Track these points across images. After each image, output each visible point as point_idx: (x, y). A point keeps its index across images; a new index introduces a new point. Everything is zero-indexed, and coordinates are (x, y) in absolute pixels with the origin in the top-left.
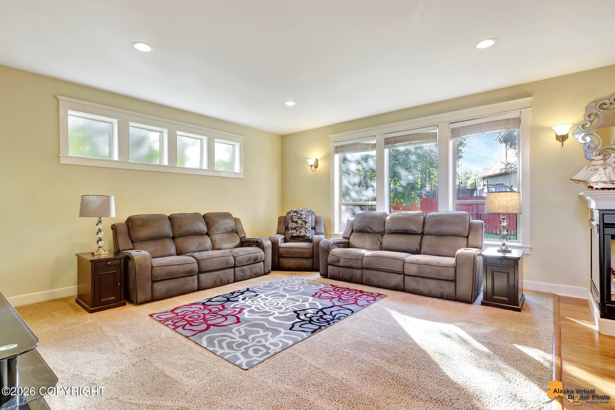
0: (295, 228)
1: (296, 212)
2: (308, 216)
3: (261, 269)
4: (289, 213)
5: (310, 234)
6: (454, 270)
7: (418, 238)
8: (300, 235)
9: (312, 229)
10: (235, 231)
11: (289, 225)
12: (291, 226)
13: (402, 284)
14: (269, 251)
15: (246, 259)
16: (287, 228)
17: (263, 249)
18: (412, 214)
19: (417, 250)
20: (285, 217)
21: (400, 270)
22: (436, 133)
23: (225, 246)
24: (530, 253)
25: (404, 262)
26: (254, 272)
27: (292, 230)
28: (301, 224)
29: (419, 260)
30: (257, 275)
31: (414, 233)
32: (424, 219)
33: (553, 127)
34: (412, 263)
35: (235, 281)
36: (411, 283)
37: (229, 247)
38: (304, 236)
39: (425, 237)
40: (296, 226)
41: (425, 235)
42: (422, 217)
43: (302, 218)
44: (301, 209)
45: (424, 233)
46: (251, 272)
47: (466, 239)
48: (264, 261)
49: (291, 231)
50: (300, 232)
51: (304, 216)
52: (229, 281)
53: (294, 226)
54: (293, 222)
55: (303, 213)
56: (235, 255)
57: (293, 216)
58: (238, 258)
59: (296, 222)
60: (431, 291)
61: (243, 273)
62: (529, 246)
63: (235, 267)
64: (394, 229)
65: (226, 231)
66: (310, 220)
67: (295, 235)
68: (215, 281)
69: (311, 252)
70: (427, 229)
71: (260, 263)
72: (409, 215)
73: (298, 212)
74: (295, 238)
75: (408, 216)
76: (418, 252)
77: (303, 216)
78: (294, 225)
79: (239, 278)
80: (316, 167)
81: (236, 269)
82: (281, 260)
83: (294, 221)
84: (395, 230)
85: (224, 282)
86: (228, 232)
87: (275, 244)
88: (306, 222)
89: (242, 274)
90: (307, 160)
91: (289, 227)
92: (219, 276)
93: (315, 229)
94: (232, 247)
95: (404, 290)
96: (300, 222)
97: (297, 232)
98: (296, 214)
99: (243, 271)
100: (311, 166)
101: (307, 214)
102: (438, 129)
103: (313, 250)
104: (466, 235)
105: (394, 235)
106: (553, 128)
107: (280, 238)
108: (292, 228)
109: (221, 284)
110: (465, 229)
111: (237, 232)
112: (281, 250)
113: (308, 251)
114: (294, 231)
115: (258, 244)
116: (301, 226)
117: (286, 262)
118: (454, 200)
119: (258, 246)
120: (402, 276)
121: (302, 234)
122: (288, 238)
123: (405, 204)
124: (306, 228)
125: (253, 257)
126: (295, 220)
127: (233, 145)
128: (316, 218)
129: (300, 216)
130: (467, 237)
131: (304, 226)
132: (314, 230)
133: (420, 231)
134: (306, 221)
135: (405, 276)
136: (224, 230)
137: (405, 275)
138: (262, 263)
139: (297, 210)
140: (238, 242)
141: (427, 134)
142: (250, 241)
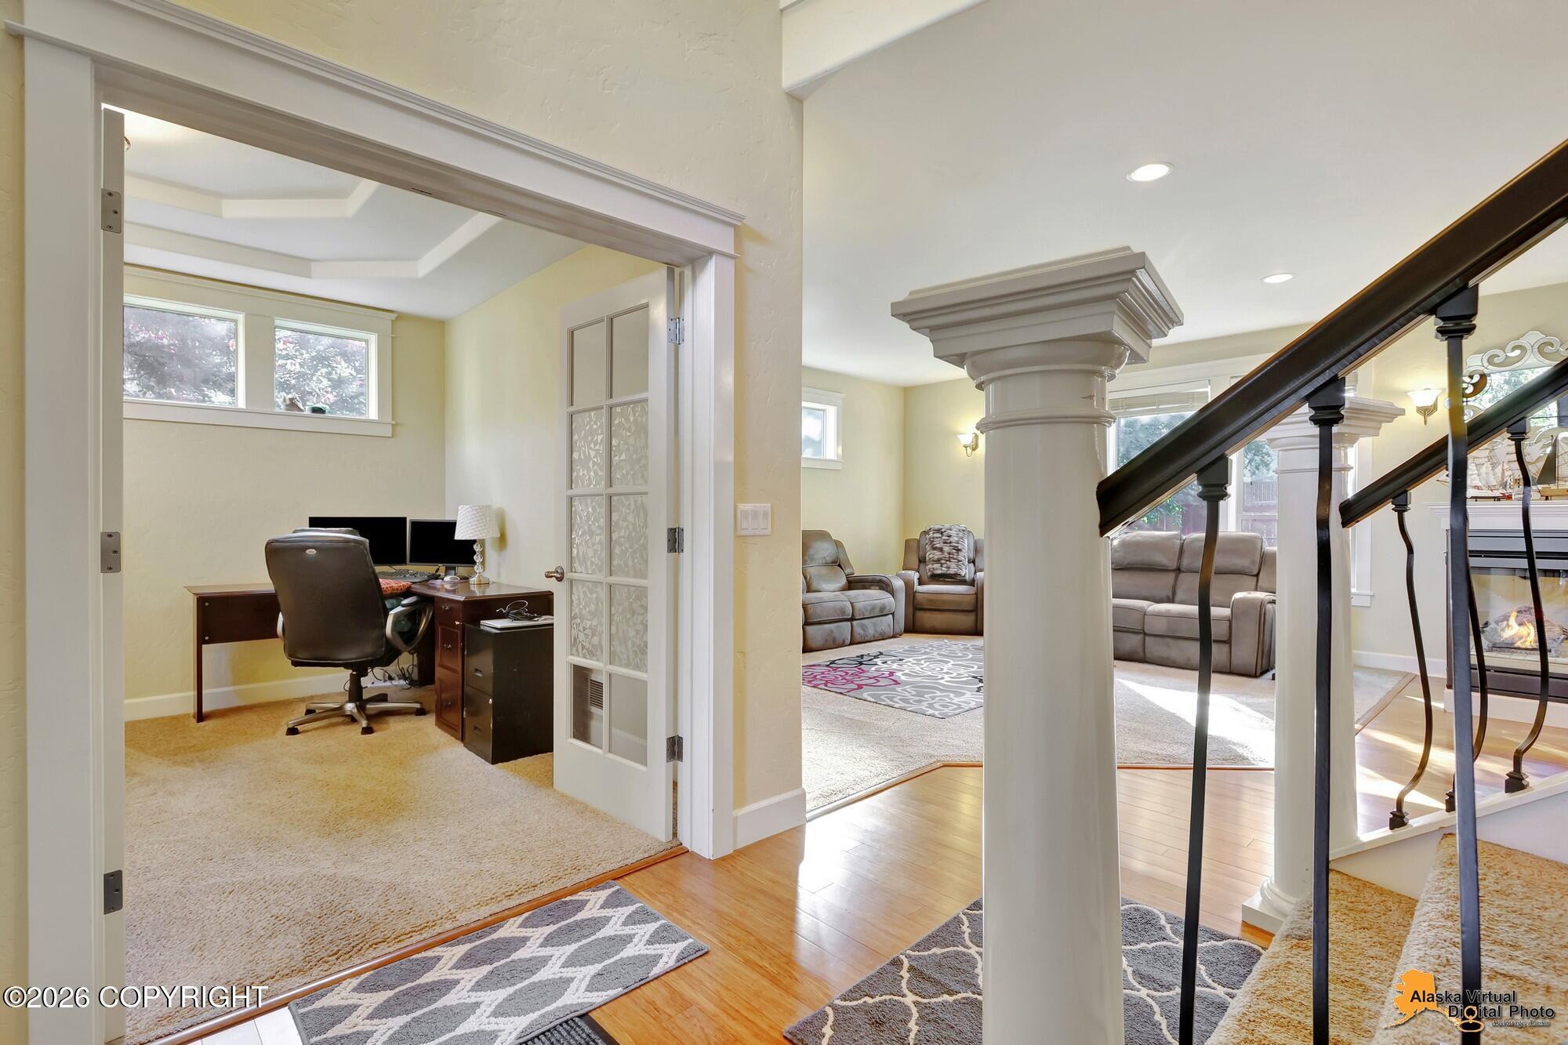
0: (938, 561)
1: (938, 531)
2: (962, 538)
3: (889, 626)
4: (925, 533)
5: (967, 571)
6: (1228, 624)
7: (1170, 578)
8: (948, 572)
9: (969, 562)
10: (838, 563)
11: (928, 554)
12: (931, 556)
13: (1140, 650)
14: (902, 597)
15: (869, 608)
16: (922, 561)
17: (892, 592)
18: (1159, 536)
19: (1168, 597)
20: (919, 541)
21: (1138, 627)
22: (1207, 393)
23: (825, 586)
24: (1371, 604)
25: (1145, 615)
26: (879, 630)
27: (933, 564)
28: (949, 554)
29: (1169, 610)
30: (883, 637)
31: (1163, 570)
32: (1182, 546)
33: (1409, 391)
34: (1158, 615)
35: (851, 644)
36: (1155, 648)
37: (832, 589)
38: (956, 574)
39: (1182, 575)
40: (940, 556)
41: (1184, 572)
42: (1178, 542)
43: (950, 542)
44: (947, 526)
45: (1182, 569)
46: (876, 631)
47: (1255, 578)
48: (893, 614)
49: (930, 566)
50: (948, 568)
51: (954, 539)
52: (844, 642)
53: (936, 557)
54: (935, 549)
55: (953, 533)
56: (852, 601)
57: (933, 538)
58: (858, 606)
59: (941, 550)
60: (1189, 660)
61: (864, 631)
62: (1369, 592)
63: (852, 619)
64: (1127, 562)
65: (824, 562)
66: (967, 546)
67: (939, 572)
68: (826, 640)
69: (973, 601)
70: (1185, 562)
71: (887, 617)
72: (1155, 537)
73: (943, 530)
74: (936, 578)
75: (1151, 540)
76: (1171, 600)
77: (952, 539)
78: (937, 555)
79: (858, 639)
80: (974, 449)
81: (855, 623)
82: (919, 614)
83: (936, 547)
84: (1128, 564)
85: (837, 643)
86: (826, 564)
87: (909, 586)
88: (959, 550)
89: (862, 632)
90: (958, 436)
91: (927, 559)
92: (832, 631)
93: (974, 562)
94: (836, 589)
95: (1143, 660)
96: (947, 549)
97: (942, 566)
98: (939, 535)
99: (863, 627)
100: (966, 447)
101: (961, 535)
102: (1209, 387)
103: (977, 597)
104: (1255, 572)
105: (1126, 572)
106: (1409, 394)
107: (914, 576)
108: (933, 561)
109: (835, 646)
110: (1253, 562)
111: (839, 566)
112: (918, 596)
113: (968, 599)
114: (937, 566)
115: (883, 585)
116: (950, 557)
117: (928, 619)
118: (1238, 512)
119: (881, 588)
120: (1141, 636)
121: (952, 571)
122: (925, 578)
123: (1145, 518)
124: (959, 561)
125: (879, 605)
126: (938, 545)
127: (824, 410)
128: (975, 543)
129: (947, 538)
130: (1257, 575)
131: (955, 557)
132: (972, 564)
133: (1174, 565)
134: (960, 548)
135: (1147, 638)
136: (821, 561)
137: (1145, 634)
138: (891, 616)
139: (941, 527)
140: (844, 581)
141: (1188, 394)
142: (866, 579)
